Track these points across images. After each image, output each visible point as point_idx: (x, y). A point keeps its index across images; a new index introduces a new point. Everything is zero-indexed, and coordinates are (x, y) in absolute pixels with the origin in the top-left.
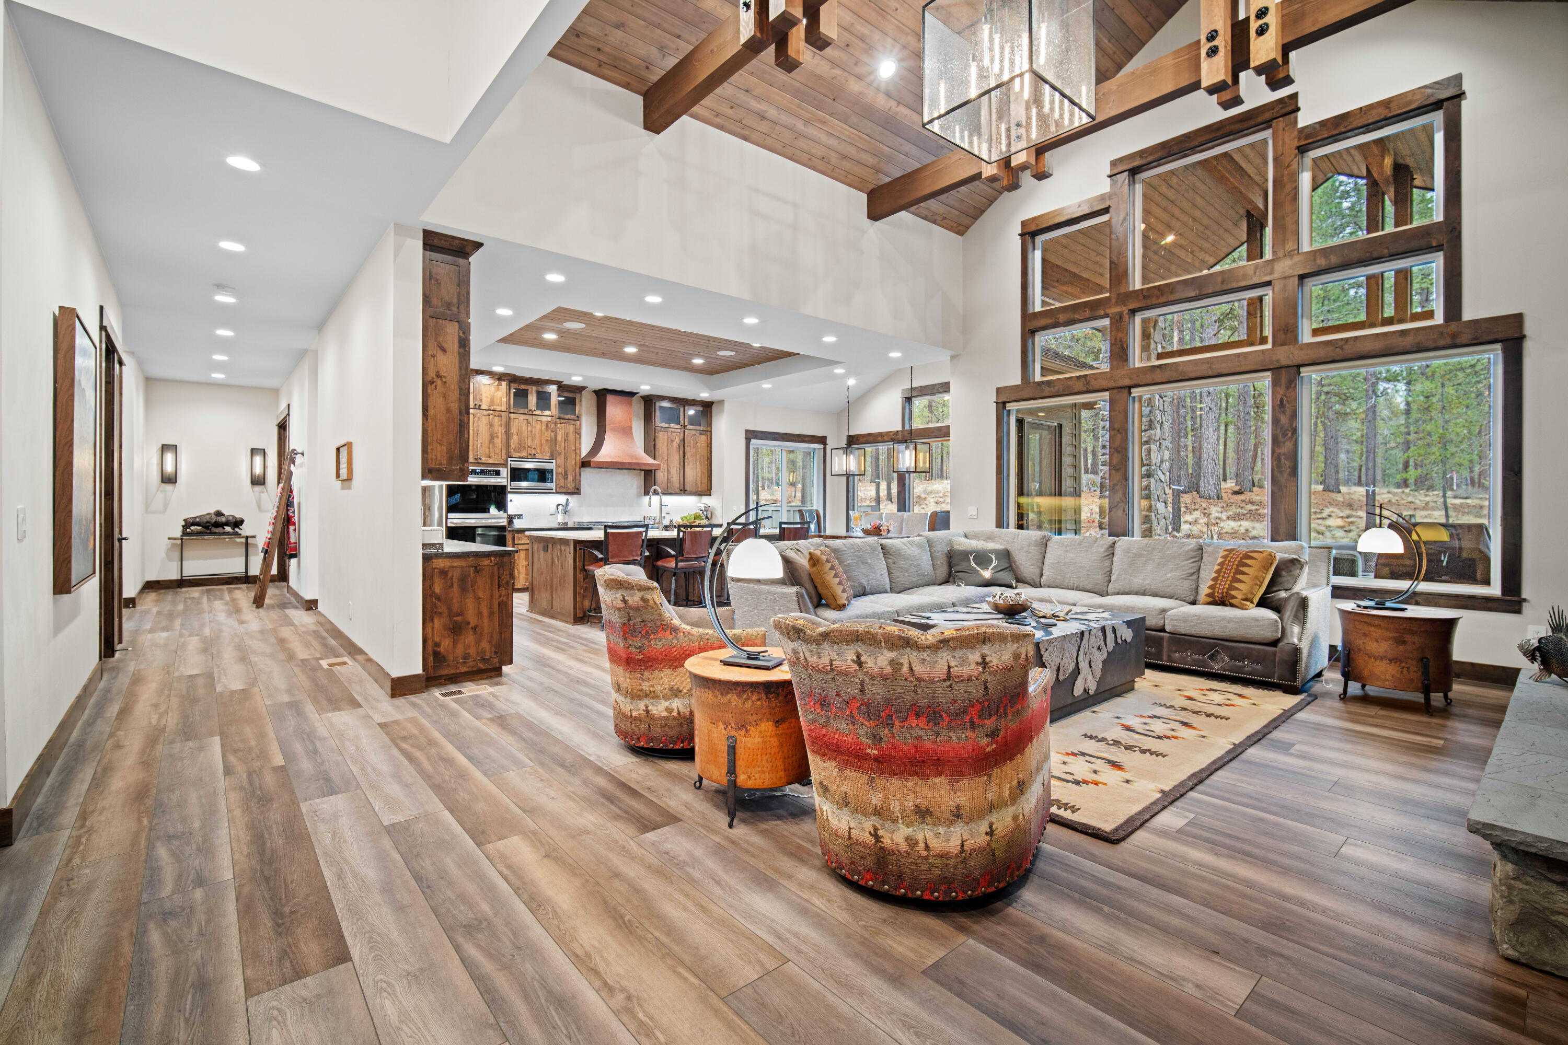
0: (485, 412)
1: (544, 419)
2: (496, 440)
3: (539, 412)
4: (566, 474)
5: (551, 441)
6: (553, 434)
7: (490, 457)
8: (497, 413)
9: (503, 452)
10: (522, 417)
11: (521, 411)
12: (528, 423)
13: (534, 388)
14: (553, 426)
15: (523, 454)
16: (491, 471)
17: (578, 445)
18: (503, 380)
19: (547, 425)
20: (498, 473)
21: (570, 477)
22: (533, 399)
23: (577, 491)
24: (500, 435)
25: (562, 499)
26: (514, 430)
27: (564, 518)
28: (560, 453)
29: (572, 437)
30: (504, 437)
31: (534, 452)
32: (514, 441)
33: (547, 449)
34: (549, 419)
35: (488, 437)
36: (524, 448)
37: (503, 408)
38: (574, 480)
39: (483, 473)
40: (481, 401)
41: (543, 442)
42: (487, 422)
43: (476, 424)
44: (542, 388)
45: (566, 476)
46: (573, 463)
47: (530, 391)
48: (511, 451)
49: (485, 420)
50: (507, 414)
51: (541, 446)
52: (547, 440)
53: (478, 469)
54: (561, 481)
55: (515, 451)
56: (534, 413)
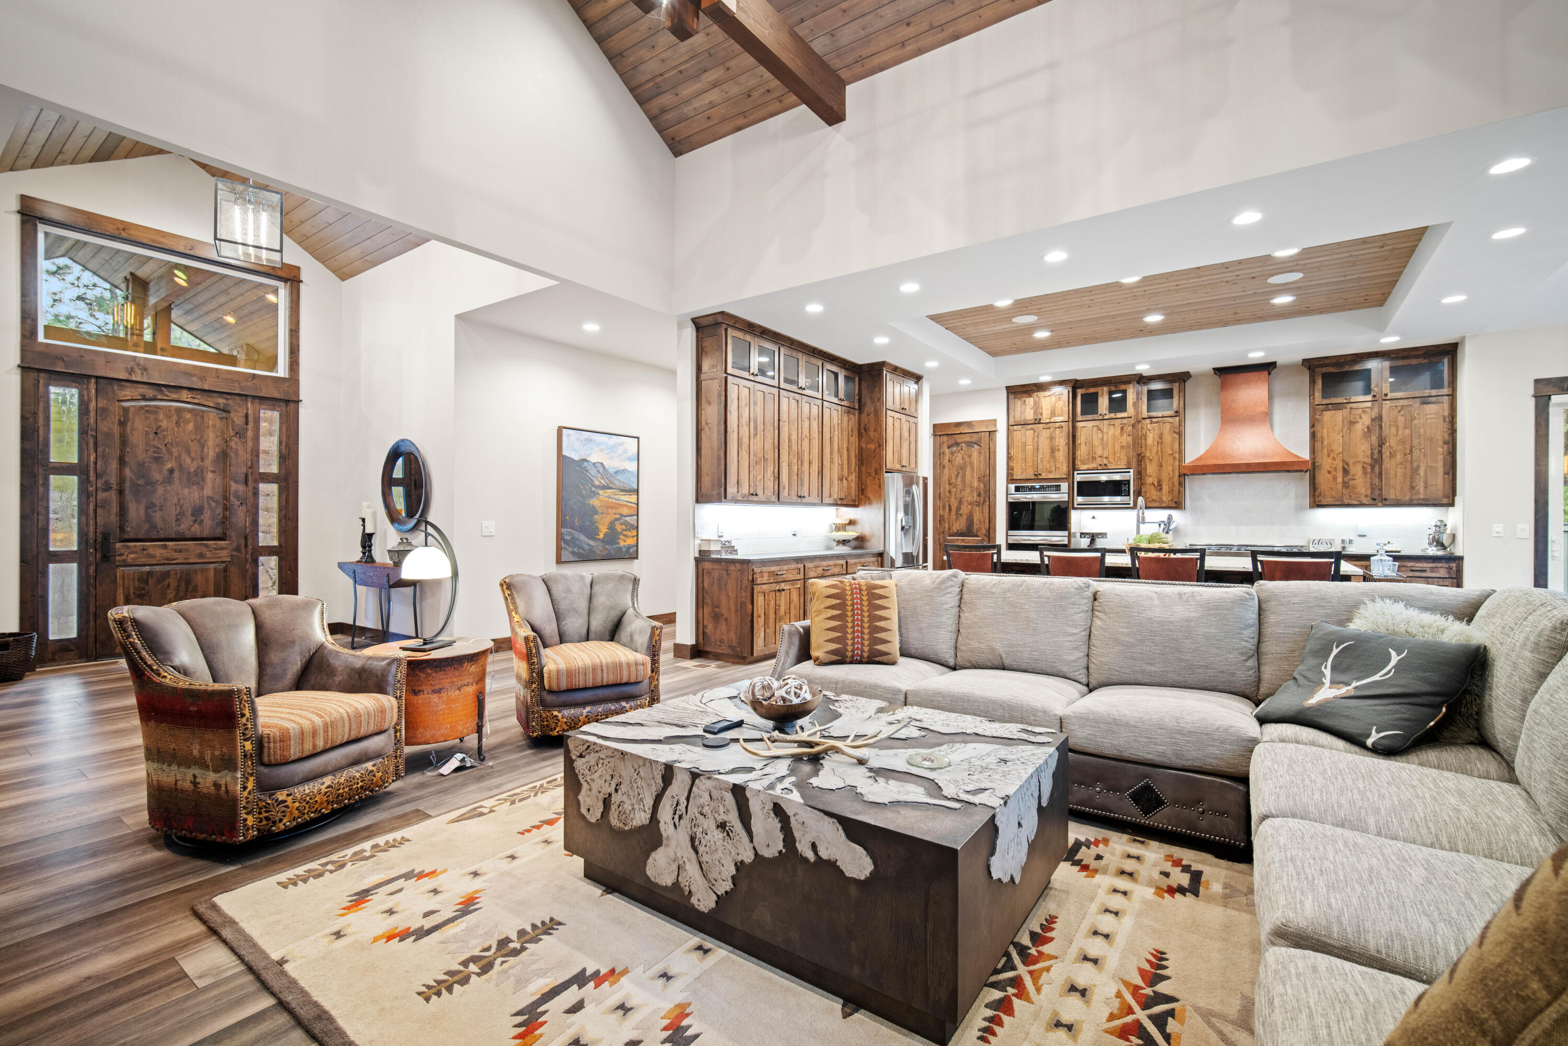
0: (1044, 426)
1: (1119, 421)
2: (1058, 453)
3: (1112, 415)
4: (1160, 485)
5: (1128, 446)
6: (1130, 439)
7: (1050, 472)
8: (1059, 425)
9: (1068, 465)
10: (1090, 424)
11: (1090, 417)
12: (1099, 429)
13: (1106, 389)
14: (1130, 428)
15: (1091, 466)
16: (1051, 486)
17: (1176, 447)
18: (1066, 387)
19: (1122, 429)
20: (1058, 488)
21: (1165, 488)
22: (1103, 403)
23: (1177, 504)
24: (1063, 448)
25: (1162, 515)
26: (1081, 438)
28: (1151, 460)
29: (1168, 438)
30: (1068, 448)
31: (1105, 461)
32: (1082, 452)
33: (1123, 457)
34: (1125, 421)
35: (1049, 451)
36: (1094, 459)
37: (1068, 418)
38: (1170, 491)
39: (1042, 488)
40: (1041, 414)
41: (1117, 448)
42: (1048, 435)
43: (1036, 439)
44: (1116, 386)
45: (1159, 486)
46: (1170, 471)
47: (1100, 393)
48: (1078, 462)
49: (1045, 434)
50: (1070, 424)
51: (1115, 454)
52: (1122, 447)
53: (1037, 485)
54: (1153, 494)
55: (1083, 463)
56: (1106, 417)
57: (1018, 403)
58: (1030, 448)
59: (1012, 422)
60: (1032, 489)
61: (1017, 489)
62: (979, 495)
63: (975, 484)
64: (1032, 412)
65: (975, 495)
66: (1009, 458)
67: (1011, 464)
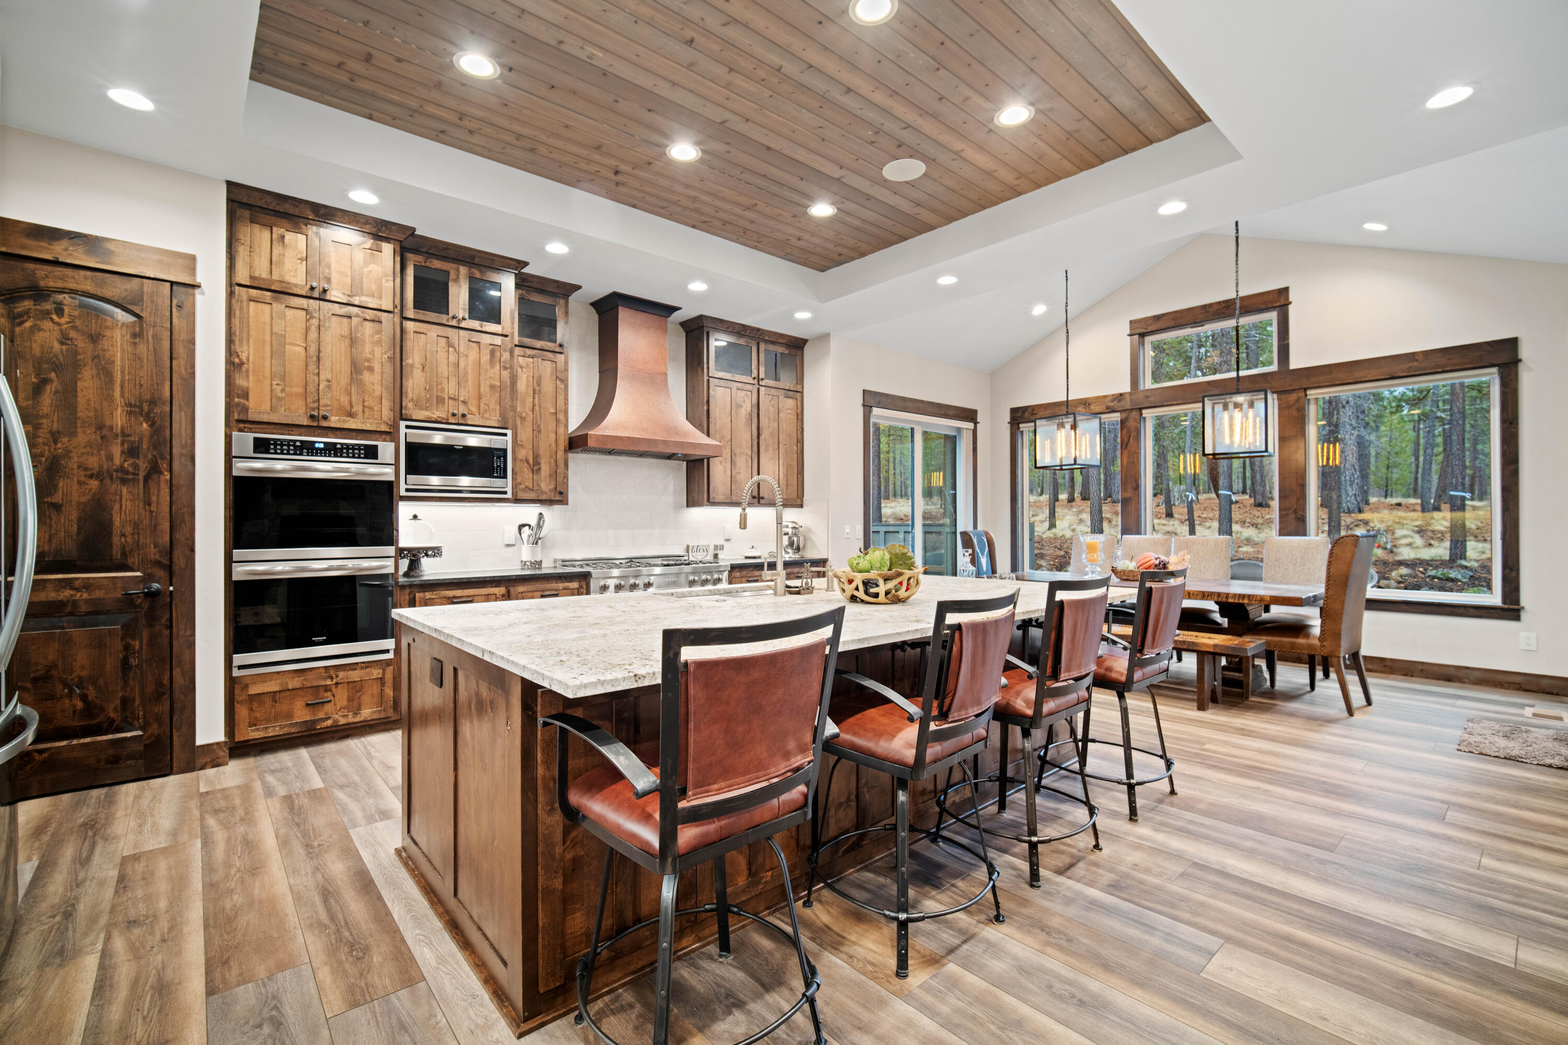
0: (337, 309)
1: (486, 339)
2: (366, 376)
3: (475, 324)
4: (537, 462)
5: (502, 389)
6: (506, 374)
7: (351, 415)
8: (370, 314)
9: (386, 405)
10: (433, 331)
11: (432, 316)
12: (450, 345)
13: (463, 270)
14: (506, 356)
15: (437, 414)
16: (354, 447)
17: (561, 402)
18: (387, 240)
19: (492, 353)
20: (371, 453)
21: (545, 469)
22: (459, 296)
23: (559, 497)
24: (377, 368)
25: (529, 513)
26: (414, 358)
27: (533, 553)
28: (523, 419)
29: (548, 386)
30: (388, 369)
31: (462, 409)
32: (415, 383)
33: (494, 405)
34: (498, 340)
35: (346, 367)
36: (440, 400)
37: (387, 304)
38: (554, 474)
39: (331, 450)
40: (328, 280)
41: (485, 389)
42: (346, 332)
43: (313, 335)
44: (481, 272)
45: (535, 466)
46: (550, 441)
47: (452, 275)
48: (409, 405)
49: (335, 329)
50: (397, 319)
51: (480, 398)
52: (492, 387)
53: (320, 441)
54: (526, 476)
55: (417, 404)
56: (463, 325)
57: (263, 236)
58: (296, 351)
59: (242, 276)
60: (309, 449)
61: (262, 446)
62: (132, 452)
63: (119, 419)
64: (302, 268)
65: (116, 450)
66: (233, 365)
67: (240, 381)
